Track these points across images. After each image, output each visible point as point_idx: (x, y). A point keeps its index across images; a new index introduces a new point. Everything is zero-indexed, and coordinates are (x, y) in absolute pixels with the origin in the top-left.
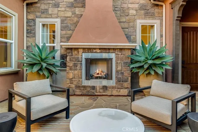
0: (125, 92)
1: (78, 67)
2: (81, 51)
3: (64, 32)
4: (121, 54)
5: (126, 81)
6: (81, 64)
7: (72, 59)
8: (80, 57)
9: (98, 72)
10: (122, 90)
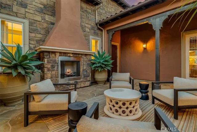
0: (88, 83)
1: (55, 68)
2: (58, 54)
3: (33, 35)
4: (86, 58)
5: (89, 76)
6: (58, 65)
7: (49, 61)
8: (57, 59)
9: (68, 71)
10: (86, 82)
